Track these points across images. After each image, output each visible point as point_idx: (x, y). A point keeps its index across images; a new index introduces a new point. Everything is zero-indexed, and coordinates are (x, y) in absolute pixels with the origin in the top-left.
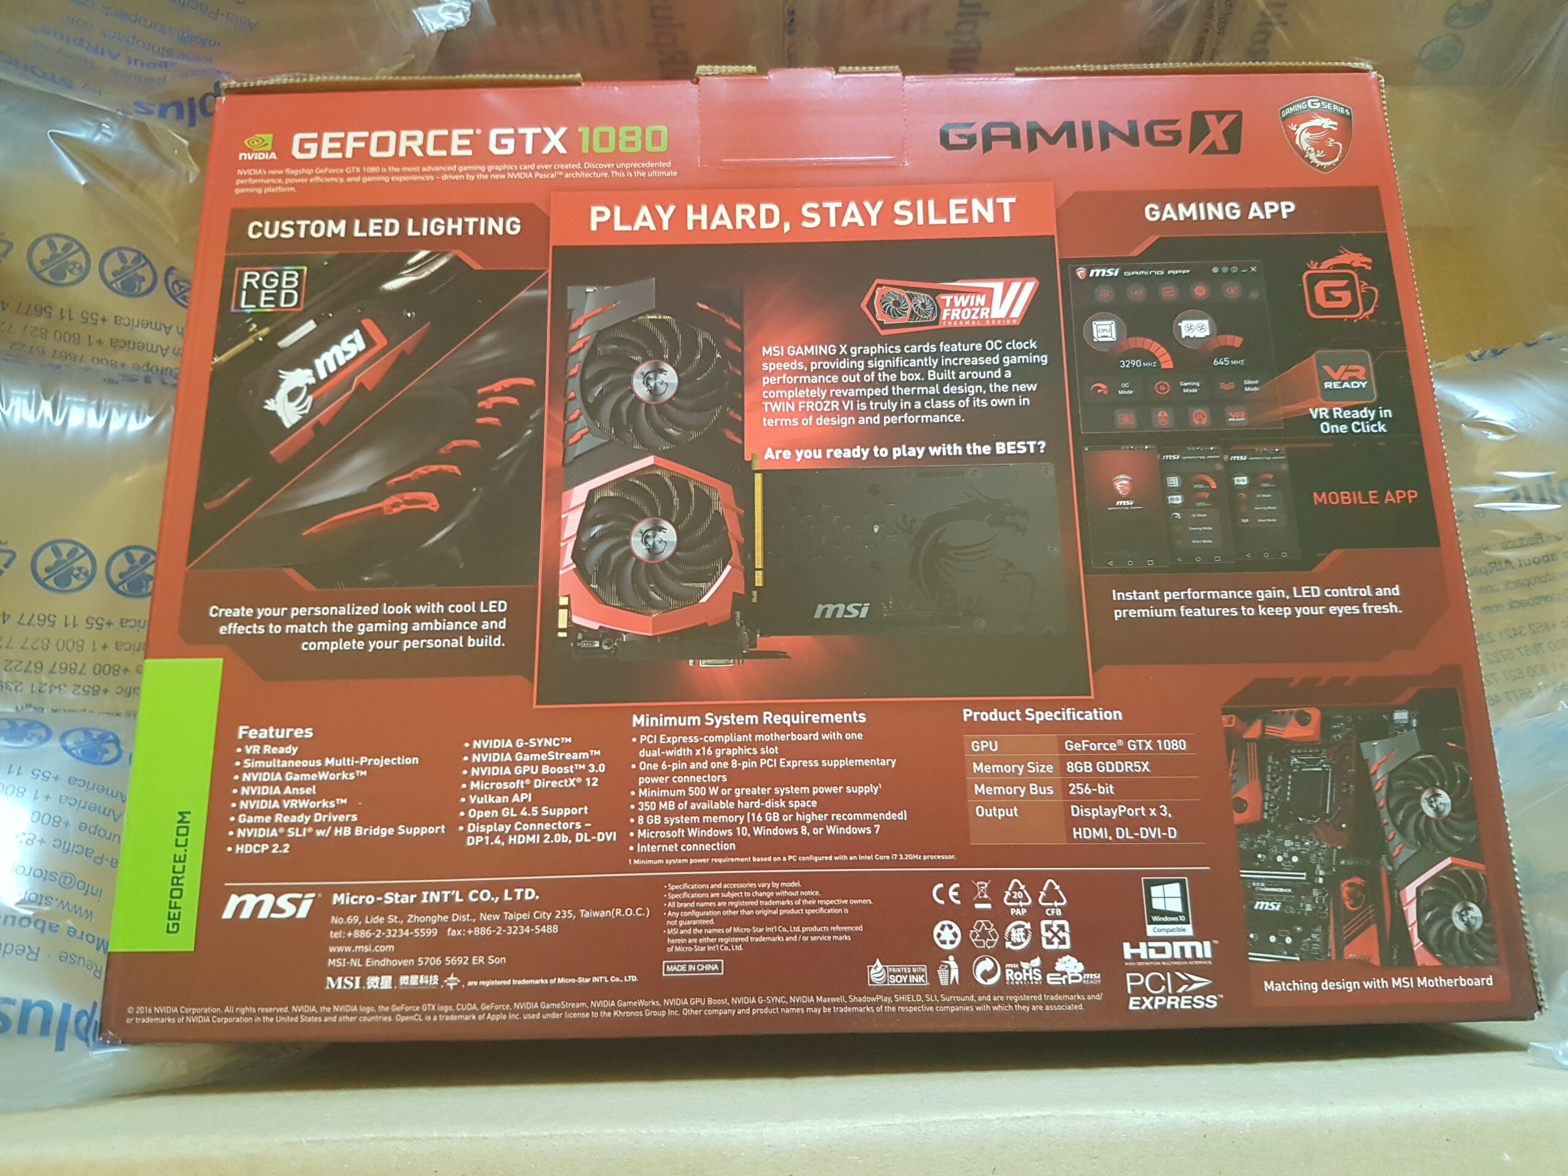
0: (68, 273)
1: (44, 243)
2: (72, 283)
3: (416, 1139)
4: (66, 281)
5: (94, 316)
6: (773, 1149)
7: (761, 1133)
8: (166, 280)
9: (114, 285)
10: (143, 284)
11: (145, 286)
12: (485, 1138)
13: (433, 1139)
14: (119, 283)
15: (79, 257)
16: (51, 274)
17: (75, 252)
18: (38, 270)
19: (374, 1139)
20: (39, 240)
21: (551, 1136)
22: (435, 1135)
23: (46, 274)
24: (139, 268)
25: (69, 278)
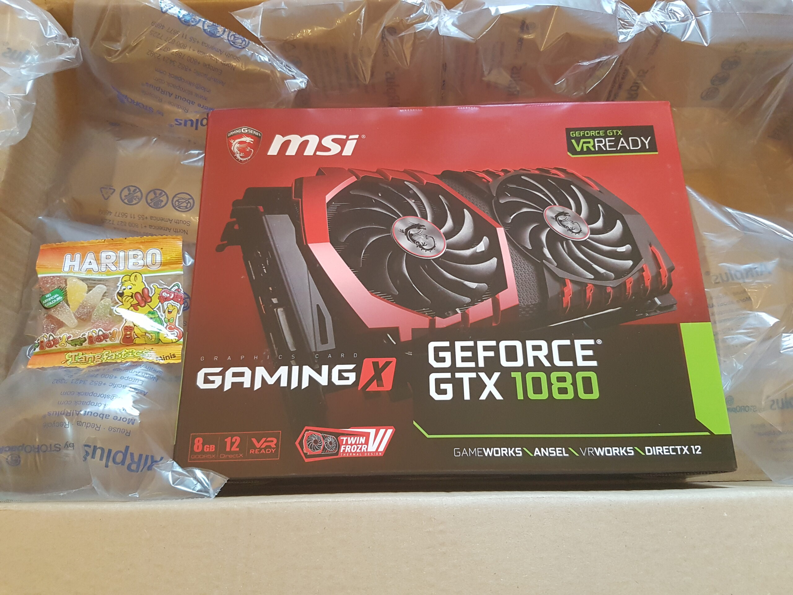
0: (134, 200)
1: (126, 189)
2: (135, 204)
3: (312, 502)
4: (133, 203)
5: (143, 217)
6: (447, 506)
7: (442, 500)
8: (172, 201)
9: (151, 204)
10: (162, 203)
11: (163, 204)
12: (338, 501)
13: (318, 502)
14: (153, 203)
15: (139, 194)
16: (128, 201)
17: (138, 192)
18: (123, 199)
19: (296, 502)
20: (125, 188)
21: (363, 501)
22: (319, 500)
23: (126, 201)
24: (161, 197)
25: (134, 202)
